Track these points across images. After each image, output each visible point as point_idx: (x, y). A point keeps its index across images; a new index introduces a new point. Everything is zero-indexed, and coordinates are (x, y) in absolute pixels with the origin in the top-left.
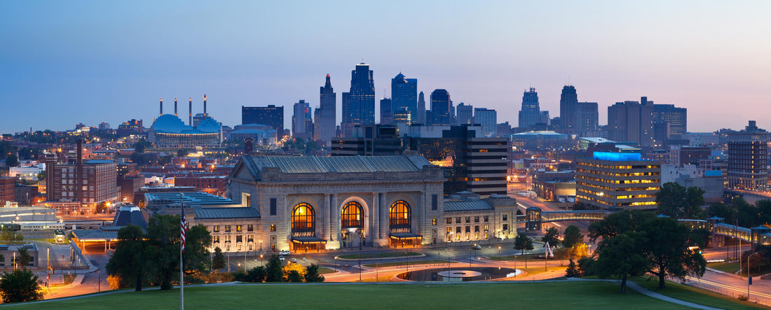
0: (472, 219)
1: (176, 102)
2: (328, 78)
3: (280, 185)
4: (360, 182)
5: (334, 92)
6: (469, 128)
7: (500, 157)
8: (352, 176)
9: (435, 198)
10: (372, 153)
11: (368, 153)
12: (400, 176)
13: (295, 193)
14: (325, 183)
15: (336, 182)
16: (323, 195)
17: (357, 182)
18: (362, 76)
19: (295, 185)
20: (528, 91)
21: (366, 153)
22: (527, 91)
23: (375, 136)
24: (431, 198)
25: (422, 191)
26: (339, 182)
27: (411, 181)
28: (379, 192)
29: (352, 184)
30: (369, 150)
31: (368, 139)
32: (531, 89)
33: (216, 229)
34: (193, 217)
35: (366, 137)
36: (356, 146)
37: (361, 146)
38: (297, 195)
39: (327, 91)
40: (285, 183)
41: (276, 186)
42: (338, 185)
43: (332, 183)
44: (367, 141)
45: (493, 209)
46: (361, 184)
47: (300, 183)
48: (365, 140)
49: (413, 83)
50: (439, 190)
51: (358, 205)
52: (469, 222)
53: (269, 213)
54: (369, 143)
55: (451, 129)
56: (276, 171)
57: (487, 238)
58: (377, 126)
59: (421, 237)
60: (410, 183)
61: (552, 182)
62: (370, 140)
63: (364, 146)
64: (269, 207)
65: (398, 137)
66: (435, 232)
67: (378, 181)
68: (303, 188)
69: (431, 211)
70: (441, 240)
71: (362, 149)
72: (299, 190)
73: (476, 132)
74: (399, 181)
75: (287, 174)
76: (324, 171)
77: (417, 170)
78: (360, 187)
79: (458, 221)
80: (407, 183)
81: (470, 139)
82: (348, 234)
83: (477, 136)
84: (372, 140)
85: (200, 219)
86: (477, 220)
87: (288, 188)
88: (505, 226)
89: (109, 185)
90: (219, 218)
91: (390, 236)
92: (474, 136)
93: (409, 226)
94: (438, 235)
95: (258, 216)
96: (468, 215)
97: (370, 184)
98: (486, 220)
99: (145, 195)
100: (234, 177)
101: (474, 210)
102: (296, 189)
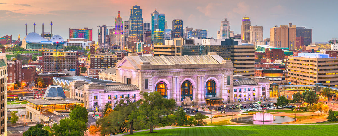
0: (247, 90)
1: (35, 25)
3: (150, 72)
4: (192, 70)
6: (235, 40)
8: (187, 67)
9: (229, 78)
10: (180, 54)
11: (178, 54)
12: (212, 67)
15: (179, 70)
16: (172, 77)
17: (190, 70)
18: (136, 12)
19: (158, 72)
20: (224, 20)
21: (176, 54)
23: (183, 45)
24: (227, 78)
25: (222, 75)
29: (187, 71)
30: (178, 52)
31: (177, 46)
33: (116, 97)
34: (103, 91)
37: (174, 50)
38: (159, 77)
39: (118, 20)
40: (153, 71)
41: (148, 72)
42: (180, 72)
43: (177, 70)
44: (177, 48)
45: (257, 84)
46: (191, 71)
47: (160, 71)
48: (176, 46)
49: (163, 16)
50: (231, 74)
52: (245, 91)
53: (145, 87)
54: (179, 49)
55: (225, 41)
56: (148, 64)
57: (254, 100)
58: (184, 39)
59: (224, 99)
60: (217, 70)
61: (261, 70)
62: (179, 46)
63: (175, 50)
64: (144, 84)
65: (194, 45)
66: (229, 96)
67: (200, 70)
68: (162, 74)
69: (227, 85)
70: (232, 101)
71: (174, 52)
72: (160, 74)
73: (238, 42)
74: (211, 69)
75: (154, 66)
76: (171, 64)
77: (219, 63)
78: (191, 73)
79: (240, 91)
80: (215, 71)
81: (235, 46)
82: (184, 98)
83: (238, 45)
84: (181, 46)
85: (107, 91)
86: (249, 90)
87: (154, 74)
88: (264, 94)
89: (19, 73)
90: (117, 91)
91: (206, 99)
92: (237, 45)
93: (216, 94)
94: (231, 98)
95: (138, 89)
96: (245, 88)
97: (196, 71)
98: (254, 90)
99: (53, 78)
100: (118, 67)
101: (248, 85)
102: (158, 74)
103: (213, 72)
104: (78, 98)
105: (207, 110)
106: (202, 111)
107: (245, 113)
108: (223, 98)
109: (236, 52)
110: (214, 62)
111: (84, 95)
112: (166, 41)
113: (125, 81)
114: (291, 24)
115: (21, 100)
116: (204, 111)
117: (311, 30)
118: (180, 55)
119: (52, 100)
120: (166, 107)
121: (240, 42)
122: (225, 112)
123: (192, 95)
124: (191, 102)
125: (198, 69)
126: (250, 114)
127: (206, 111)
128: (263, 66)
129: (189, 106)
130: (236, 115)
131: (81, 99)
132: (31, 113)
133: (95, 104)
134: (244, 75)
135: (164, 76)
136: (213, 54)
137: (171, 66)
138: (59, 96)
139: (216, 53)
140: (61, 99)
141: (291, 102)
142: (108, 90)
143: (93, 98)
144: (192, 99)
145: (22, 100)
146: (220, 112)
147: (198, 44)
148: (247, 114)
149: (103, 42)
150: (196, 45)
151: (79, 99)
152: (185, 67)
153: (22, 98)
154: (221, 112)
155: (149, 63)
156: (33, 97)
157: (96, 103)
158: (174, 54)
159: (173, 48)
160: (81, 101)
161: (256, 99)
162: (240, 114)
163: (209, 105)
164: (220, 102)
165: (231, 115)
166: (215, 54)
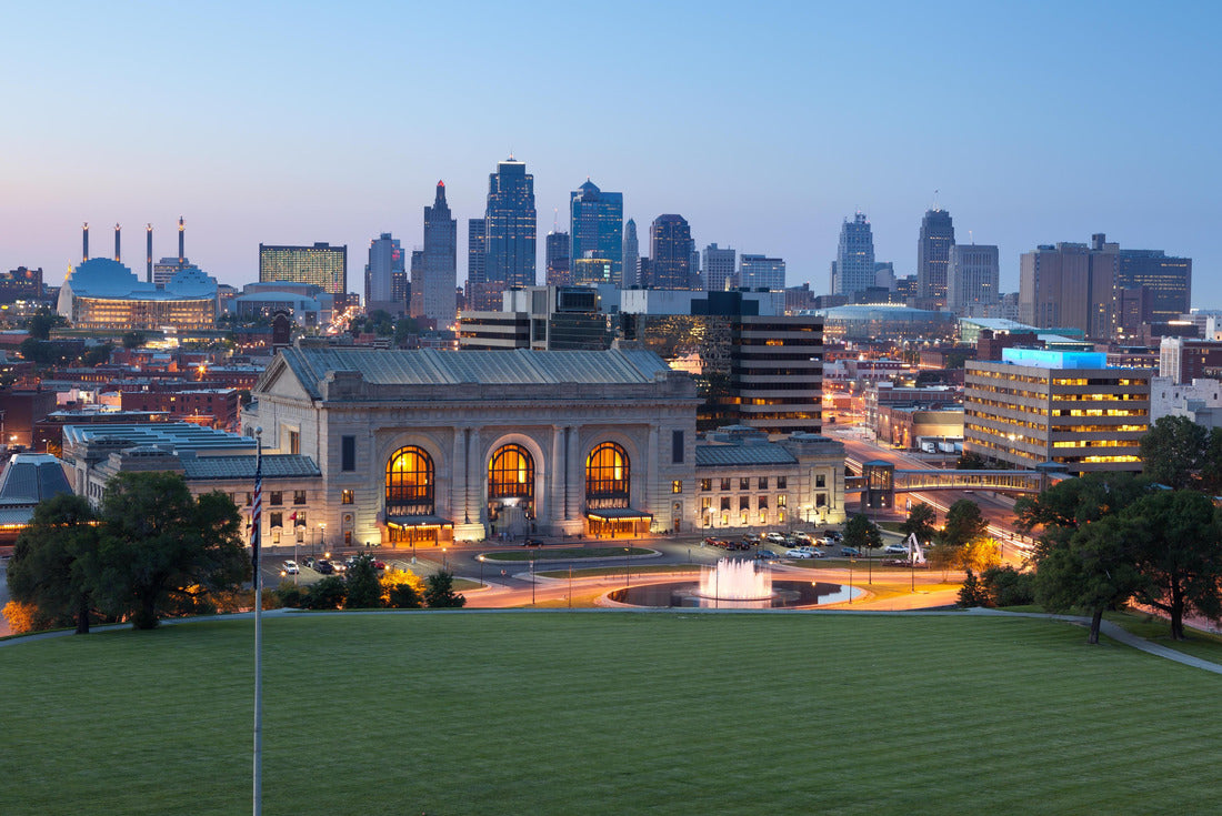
0: (754, 482)
2: (441, 189)
3: (362, 410)
4: (528, 403)
5: (453, 218)
6: (746, 296)
7: (806, 357)
8: (511, 391)
9: (678, 438)
10: (545, 344)
11: (537, 344)
12: (609, 393)
13: (393, 425)
14: (456, 404)
15: (479, 404)
16: (450, 429)
17: (521, 404)
18: (512, 185)
19: (393, 410)
20: (852, 220)
21: (533, 344)
22: (849, 222)
23: (553, 310)
24: (670, 437)
25: (652, 424)
26: (486, 404)
27: (631, 402)
28: (567, 424)
29: (511, 409)
30: (539, 337)
31: (536, 316)
32: (858, 217)
35: (533, 312)
36: (512, 330)
37: (523, 330)
38: (399, 429)
39: (438, 216)
40: (375, 404)
41: (354, 410)
42: (481, 410)
43: (471, 405)
44: (534, 320)
45: (797, 462)
46: (526, 408)
47: (404, 405)
48: (532, 317)
49: (616, 200)
50: (688, 422)
51: (521, 449)
52: (747, 488)
53: (340, 467)
54: (539, 323)
55: (706, 297)
56: (357, 381)
57: (783, 521)
58: (558, 289)
59: (651, 516)
60: (630, 406)
61: (909, 410)
62: (541, 317)
63: (529, 330)
64: (339, 455)
66: (677, 506)
67: (563, 403)
68: (409, 416)
69: (670, 465)
70: (691, 524)
71: (525, 337)
72: (402, 418)
73: (760, 305)
74: (606, 404)
75: (378, 386)
76: (453, 381)
77: (643, 381)
78: (527, 414)
79: (725, 487)
80: (623, 407)
81: (747, 319)
82: (500, 510)
83: (761, 313)
84: (547, 317)
86: (763, 485)
87: (380, 416)
88: (821, 499)
90: (235, 478)
91: (587, 514)
92: (756, 313)
93: (626, 495)
94: (685, 513)
95: (317, 472)
96: (744, 475)
97: (547, 407)
98: (782, 486)
99: (65, 428)
100: (263, 391)
101: (758, 464)
102: (394, 416)
103: (617, 412)
108: (654, 512)
110: (630, 375)
112: (507, 296)
113: (281, 443)
114: (1099, 238)
117: (1188, 262)
118: (544, 349)
123: (532, 499)
124: (527, 523)
125: (553, 403)
135: (418, 425)
137: (447, 389)
142: (198, 475)
152: (502, 393)
155: (359, 376)
159: (522, 321)
161: (790, 517)
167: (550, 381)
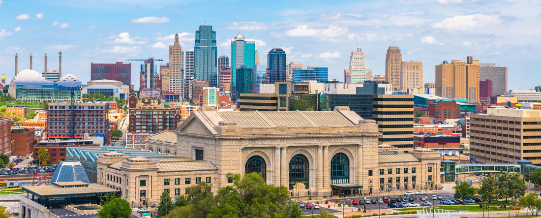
0: (402, 171)
1: (31, 57)
2: (177, 38)
4: (307, 135)
5: (182, 50)
6: (380, 86)
8: (299, 130)
10: (287, 108)
11: (281, 108)
12: (341, 130)
14: (277, 136)
15: (286, 136)
16: (274, 148)
18: (206, 36)
19: (250, 140)
21: (279, 108)
25: (360, 144)
26: (289, 136)
27: (351, 134)
28: (323, 145)
29: (300, 138)
30: (282, 104)
31: (281, 95)
32: (358, 49)
33: (177, 182)
37: (274, 102)
38: (251, 148)
39: (175, 50)
40: (242, 137)
41: (233, 139)
42: (288, 139)
43: (283, 136)
44: (281, 97)
45: (420, 161)
46: (306, 138)
47: (254, 137)
48: (278, 96)
50: (375, 143)
52: (399, 173)
54: (283, 99)
55: (362, 86)
56: (234, 126)
57: (414, 187)
58: (292, 83)
59: (362, 187)
60: (350, 137)
61: (421, 136)
62: (284, 95)
63: (277, 102)
65: (310, 93)
66: (371, 182)
67: (323, 136)
68: (256, 142)
70: (377, 190)
71: (276, 105)
72: (253, 143)
73: (385, 89)
74: (340, 135)
75: (243, 128)
76: (273, 126)
78: (306, 141)
79: (390, 173)
80: (347, 137)
81: (379, 96)
82: (294, 184)
83: (386, 93)
84: (288, 95)
85: (162, 172)
86: (406, 172)
87: (244, 142)
88: (430, 178)
89: (6, 140)
90: (180, 171)
91: (332, 186)
92: (383, 93)
93: (348, 177)
94: (374, 185)
95: (216, 168)
97: (315, 137)
98: (414, 172)
99: (67, 148)
100: (181, 131)
101: (403, 162)
102: (250, 142)
103: (345, 139)
104: (111, 183)
105: (334, 206)
106: (326, 206)
107: (400, 212)
108: (361, 185)
109: (381, 106)
111: (122, 179)
112: (262, 86)
113: (192, 155)
114: (471, 58)
115: (9, 187)
116: (329, 206)
117: (504, 69)
118: (285, 110)
119: (66, 186)
120: (273, 200)
121: (389, 89)
122: (365, 208)
123: (308, 180)
124: (306, 191)
125: (318, 135)
126: (409, 213)
127: (331, 208)
128: (426, 129)
129: (303, 199)
130: (384, 214)
131: (117, 185)
132: (29, 210)
133: (141, 193)
134: (395, 146)
135: (260, 146)
136: (343, 109)
137: (272, 130)
138: (78, 179)
139: (348, 107)
140: (83, 186)
141: (478, 193)
142: (164, 170)
143: (138, 183)
144: (307, 187)
145: (11, 186)
146: (357, 209)
147: (317, 91)
148: (403, 213)
149: (148, 86)
150: (313, 92)
151: (114, 186)
152: (296, 131)
153: (12, 184)
154: (359, 209)
155: (235, 124)
156: (31, 181)
157: (143, 192)
158: (275, 108)
159: (274, 97)
160: (117, 189)
161: (418, 186)
162: (392, 213)
163: (337, 198)
164: (356, 191)
165: (377, 215)
166: (346, 109)
167: (315, 125)
